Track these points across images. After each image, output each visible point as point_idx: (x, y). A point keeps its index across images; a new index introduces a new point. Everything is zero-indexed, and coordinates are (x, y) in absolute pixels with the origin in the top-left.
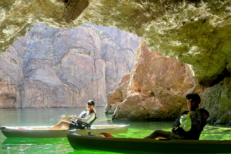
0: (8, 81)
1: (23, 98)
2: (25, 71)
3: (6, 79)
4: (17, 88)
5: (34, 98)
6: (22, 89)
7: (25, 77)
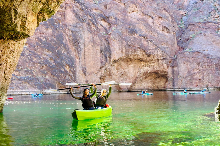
0: (158, 56)
1: (175, 76)
2: (180, 41)
3: (156, 53)
4: (169, 63)
5: (190, 76)
6: (175, 65)
7: (179, 48)
